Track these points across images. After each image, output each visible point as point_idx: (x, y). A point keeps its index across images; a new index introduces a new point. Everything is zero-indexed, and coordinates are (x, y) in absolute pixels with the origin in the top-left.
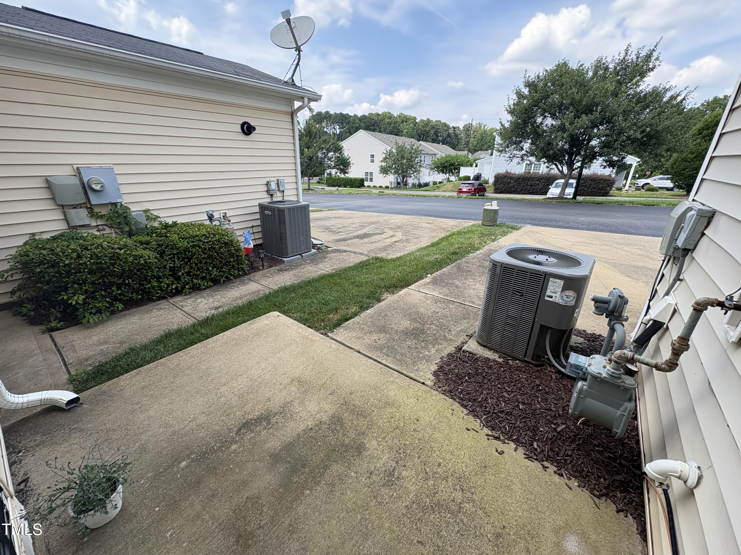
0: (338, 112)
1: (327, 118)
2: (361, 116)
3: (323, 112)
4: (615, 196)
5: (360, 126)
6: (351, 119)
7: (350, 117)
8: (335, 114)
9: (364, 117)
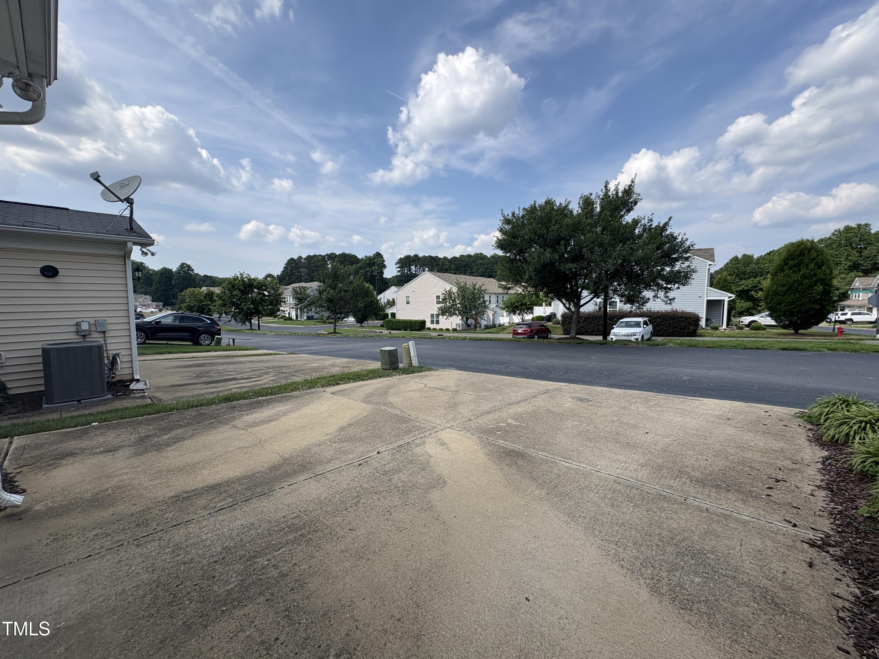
0: (427, 255)
1: (415, 261)
2: (451, 258)
3: (412, 255)
4: (705, 336)
5: (450, 267)
6: (441, 261)
7: (440, 259)
8: (424, 256)
9: (455, 259)
